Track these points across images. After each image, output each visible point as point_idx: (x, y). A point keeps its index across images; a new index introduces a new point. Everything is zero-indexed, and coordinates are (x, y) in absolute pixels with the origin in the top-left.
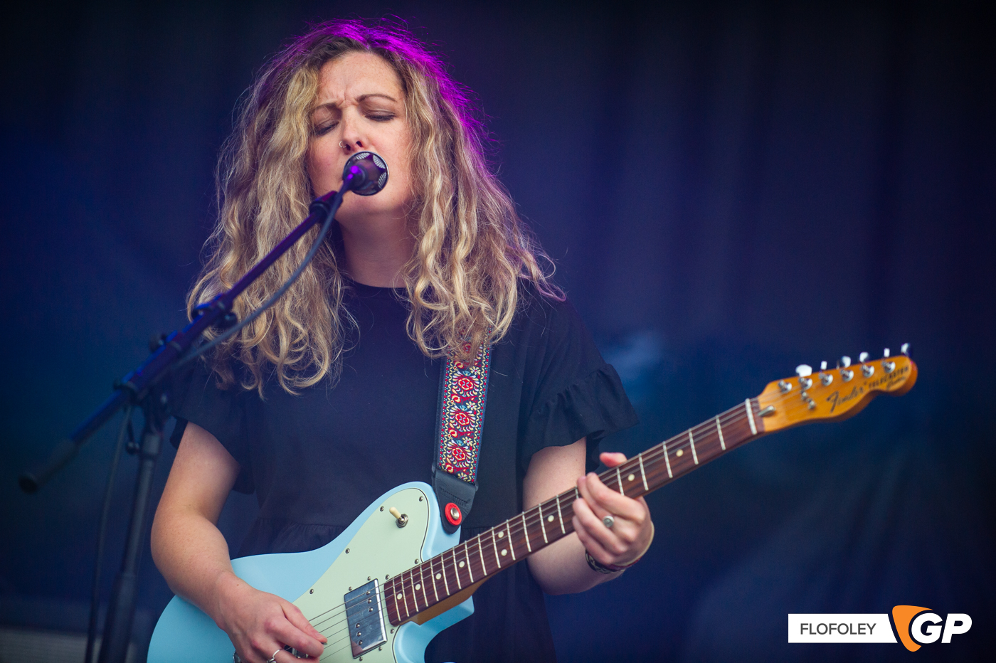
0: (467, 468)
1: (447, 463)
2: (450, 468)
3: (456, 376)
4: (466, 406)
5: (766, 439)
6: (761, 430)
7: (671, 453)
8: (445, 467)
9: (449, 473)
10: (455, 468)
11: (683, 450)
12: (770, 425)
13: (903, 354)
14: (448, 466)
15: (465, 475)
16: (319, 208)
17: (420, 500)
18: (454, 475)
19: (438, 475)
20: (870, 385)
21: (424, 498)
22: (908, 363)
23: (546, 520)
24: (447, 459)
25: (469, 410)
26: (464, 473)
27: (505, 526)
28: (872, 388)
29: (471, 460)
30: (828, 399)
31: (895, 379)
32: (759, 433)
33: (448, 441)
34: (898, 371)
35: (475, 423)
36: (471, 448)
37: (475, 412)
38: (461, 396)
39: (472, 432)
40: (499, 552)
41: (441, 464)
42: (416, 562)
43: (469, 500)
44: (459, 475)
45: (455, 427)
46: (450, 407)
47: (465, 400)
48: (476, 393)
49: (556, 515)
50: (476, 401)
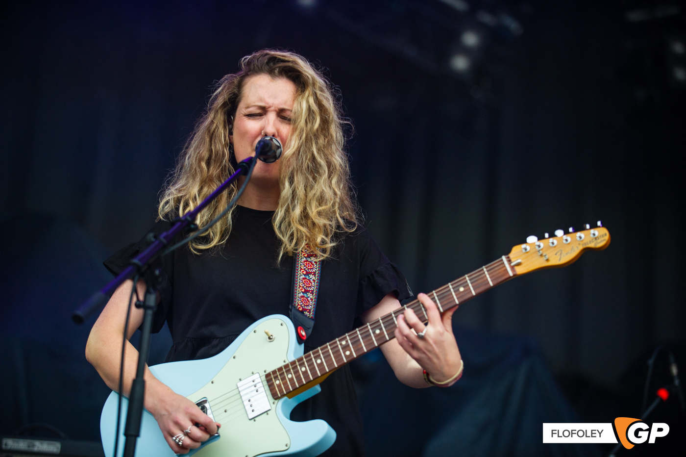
0: (310, 310)
1: (298, 305)
2: (300, 308)
3: (303, 260)
4: (309, 277)
5: (518, 278)
6: (515, 273)
7: (456, 289)
8: (297, 306)
9: (299, 310)
10: (303, 308)
11: (464, 287)
12: (520, 270)
13: (599, 227)
14: (299, 306)
15: (308, 314)
16: (243, 165)
17: (282, 325)
18: (302, 312)
19: (293, 310)
20: (583, 245)
21: (284, 324)
22: (604, 231)
23: (374, 333)
24: (298, 302)
25: (311, 279)
26: (308, 312)
27: (346, 337)
28: (585, 247)
29: (311, 306)
30: (556, 254)
31: (599, 241)
32: (514, 275)
33: (299, 293)
34: (600, 236)
35: (314, 286)
36: (312, 299)
37: (314, 281)
38: (306, 271)
39: (312, 291)
40: (344, 353)
41: (295, 305)
42: (284, 362)
43: (310, 328)
44: (305, 313)
45: (303, 286)
46: (300, 276)
47: (308, 273)
48: (314, 271)
49: (381, 329)
50: (315, 275)
